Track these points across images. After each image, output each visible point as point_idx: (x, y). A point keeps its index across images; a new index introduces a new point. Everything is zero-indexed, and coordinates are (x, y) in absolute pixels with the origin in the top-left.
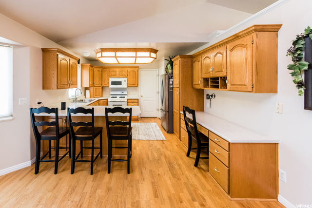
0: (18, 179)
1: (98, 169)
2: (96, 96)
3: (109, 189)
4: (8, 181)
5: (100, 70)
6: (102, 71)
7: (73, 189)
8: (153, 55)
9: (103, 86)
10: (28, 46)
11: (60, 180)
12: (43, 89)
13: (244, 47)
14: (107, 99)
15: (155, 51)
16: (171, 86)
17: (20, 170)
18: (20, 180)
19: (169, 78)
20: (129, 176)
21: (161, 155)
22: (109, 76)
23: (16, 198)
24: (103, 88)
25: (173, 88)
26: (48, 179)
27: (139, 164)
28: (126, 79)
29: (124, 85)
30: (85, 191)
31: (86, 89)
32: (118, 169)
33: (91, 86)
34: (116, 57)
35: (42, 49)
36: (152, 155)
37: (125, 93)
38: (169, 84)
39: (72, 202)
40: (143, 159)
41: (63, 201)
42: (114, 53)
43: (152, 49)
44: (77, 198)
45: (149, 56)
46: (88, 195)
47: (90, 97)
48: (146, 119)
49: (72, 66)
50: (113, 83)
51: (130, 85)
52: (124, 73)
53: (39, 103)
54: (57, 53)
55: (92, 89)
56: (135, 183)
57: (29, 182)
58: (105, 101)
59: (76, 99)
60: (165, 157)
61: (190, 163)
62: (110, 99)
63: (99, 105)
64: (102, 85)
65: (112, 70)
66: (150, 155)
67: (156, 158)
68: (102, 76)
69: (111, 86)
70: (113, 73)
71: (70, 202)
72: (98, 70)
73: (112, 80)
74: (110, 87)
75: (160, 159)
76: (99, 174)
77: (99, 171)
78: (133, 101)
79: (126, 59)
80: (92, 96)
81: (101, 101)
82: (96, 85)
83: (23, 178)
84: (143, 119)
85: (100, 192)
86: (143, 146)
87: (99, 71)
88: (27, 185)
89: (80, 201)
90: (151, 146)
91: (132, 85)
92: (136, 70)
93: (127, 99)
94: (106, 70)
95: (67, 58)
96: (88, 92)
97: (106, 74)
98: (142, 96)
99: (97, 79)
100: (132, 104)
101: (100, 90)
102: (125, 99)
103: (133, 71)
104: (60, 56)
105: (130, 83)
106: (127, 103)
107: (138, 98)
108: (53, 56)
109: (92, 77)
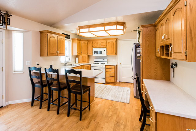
0: (23, 107)
1: (63, 112)
2: (83, 61)
3: (62, 126)
4: (19, 107)
5: (86, 42)
6: (87, 43)
7: (43, 120)
8: (121, 27)
9: (89, 54)
10: (31, 31)
11: (40, 112)
12: (41, 56)
13: (180, 11)
14: (90, 65)
15: (123, 24)
16: (139, 55)
17: (26, 102)
18: (24, 107)
19: (136, 48)
20: (80, 122)
21: (116, 114)
22: (93, 47)
23: (17, 115)
24: (89, 56)
25: (140, 56)
26: (35, 110)
27: (93, 116)
28: (105, 49)
29: (104, 54)
30: (48, 123)
31: (77, 56)
32: (75, 116)
33: (79, 54)
34: (105, 30)
35: (40, 32)
36: (108, 112)
37: (106, 60)
38: (136, 53)
39: (39, 126)
40: (98, 114)
41: (35, 124)
42: (103, 27)
43: (118, 22)
44: (42, 125)
45: (115, 28)
46: (48, 125)
47: (79, 63)
48: (124, 83)
49: (60, 41)
50: (96, 52)
51: (109, 54)
52: (104, 44)
53: (37, 65)
54: (47, 33)
55: (80, 57)
56: (80, 127)
57: (27, 110)
58: (88, 66)
59: (66, 64)
60: (118, 116)
61: (137, 127)
62: (92, 65)
63: (84, 69)
64: (87, 53)
65: (95, 42)
66: (105, 112)
67: (109, 115)
68: (87, 47)
70: (96, 45)
71: (38, 126)
72: (84, 43)
73: (94, 50)
74: (93, 55)
75: (112, 117)
76: (62, 115)
77: (63, 113)
78: (110, 67)
79: (99, 32)
80: (80, 62)
81: (85, 66)
82: (83, 54)
83: (25, 107)
84: (121, 83)
85: (56, 126)
86: (105, 104)
88: (25, 111)
89: (42, 127)
90: (111, 106)
91: (111, 54)
92: (114, 41)
93: (106, 66)
94: (90, 42)
95: (55, 36)
96: (77, 59)
97: (90, 45)
98: (120, 64)
99: (84, 49)
100: (110, 70)
101: (86, 57)
102: (104, 66)
103: (112, 42)
104: (49, 35)
105: (109, 52)
106: (106, 68)
107: (117, 65)
108: (45, 35)
109: (80, 48)
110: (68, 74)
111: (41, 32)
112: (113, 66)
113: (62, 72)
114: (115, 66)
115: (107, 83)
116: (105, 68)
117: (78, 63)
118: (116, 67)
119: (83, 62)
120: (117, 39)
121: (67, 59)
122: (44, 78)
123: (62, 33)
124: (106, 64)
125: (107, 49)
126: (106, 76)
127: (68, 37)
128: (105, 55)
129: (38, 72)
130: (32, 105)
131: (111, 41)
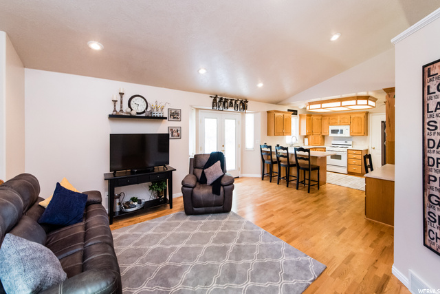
2: (315, 144)
5: (320, 118)
9: (323, 134)
10: (259, 112)
12: (268, 135)
14: (325, 148)
17: (257, 177)
22: (330, 124)
24: (324, 137)
28: (348, 127)
29: (347, 133)
31: (306, 137)
33: (309, 134)
49: (286, 119)
50: (333, 132)
51: (354, 134)
52: (346, 120)
54: (274, 113)
55: (310, 137)
57: (258, 183)
58: (322, 149)
59: (292, 145)
64: (321, 133)
65: (332, 118)
68: (322, 125)
69: (331, 135)
70: (334, 121)
73: (332, 128)
78: (354, 152)
80: (310, 144)
81: (318, 149)
82: (314, 134)
87: (318, 119)
91: (357, 134)
92: (362, 116)
93: (348, 150)
94: (326, 118)
95: (282, 114)
96: (306, 140)
97: (325, 122)
98: (374, 148)
99: (316, 128)
100: (354, 156)
101: (320, 138)
102: (346, 150)
103: (358, 117)
104: (277, 114)
105: (354, 131)
106: (348, 154)
107: (367, 151)
108: (272, 115)
109: (310, 126)
110: (297, 152)
111: (268, 112)
112: (359, 150)
113: (291, 151)
114: (362, 151)
115: (349, 173)
116: (346, 153)
117: (308, 145)
120: (367, 113)
121: (294, 140)
122: (274, 157)
123: (289, 110)
124: (350, 148)
125: (350, 127)
126: (348, 164)
127: (295, 112)
128: (348, 135)
129: (269, 150)
130: (263, 179)
131: (357, 115)
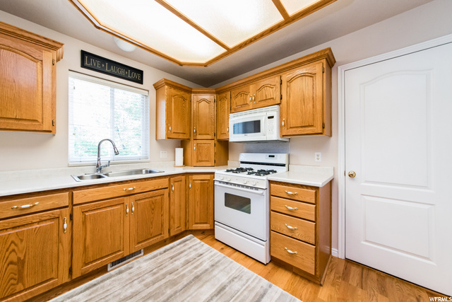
6: (216, 101)
9: (219, 138)
14: (214, 174)
24: (225, 144)
28: (274, 111)
37: (282, 158)
52: (268, 93)
64: (216, 134)
65: (238, 91)
68: (217, 115)
69: (233, 137)
70: (240, 101)
74: (230, 140)
82: (199, 137)
91: (298, 131)
93: (270, 182)
94: (224, 95)
96: (179, 151)
97: (224, 106)
98: (351, 176)
99: (202, 122)
103: (303, 76)
106: (270, 195)
107: (331, 182)
112: (307, 187)
114: (316, 188)
116: (266, 193)
117: (182, 164)
118: (325, 196)
119: (198, 164)
125: (281, 109)
126: (270, 230)
128: (276, 136)
131: (302, 70)
